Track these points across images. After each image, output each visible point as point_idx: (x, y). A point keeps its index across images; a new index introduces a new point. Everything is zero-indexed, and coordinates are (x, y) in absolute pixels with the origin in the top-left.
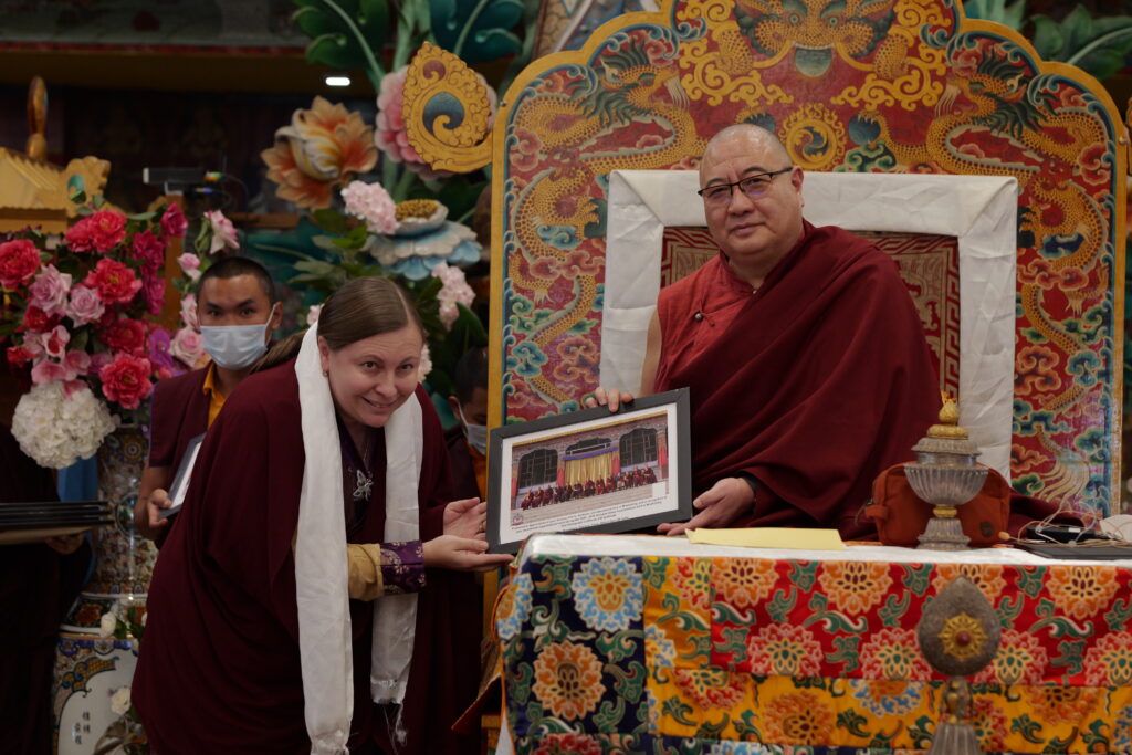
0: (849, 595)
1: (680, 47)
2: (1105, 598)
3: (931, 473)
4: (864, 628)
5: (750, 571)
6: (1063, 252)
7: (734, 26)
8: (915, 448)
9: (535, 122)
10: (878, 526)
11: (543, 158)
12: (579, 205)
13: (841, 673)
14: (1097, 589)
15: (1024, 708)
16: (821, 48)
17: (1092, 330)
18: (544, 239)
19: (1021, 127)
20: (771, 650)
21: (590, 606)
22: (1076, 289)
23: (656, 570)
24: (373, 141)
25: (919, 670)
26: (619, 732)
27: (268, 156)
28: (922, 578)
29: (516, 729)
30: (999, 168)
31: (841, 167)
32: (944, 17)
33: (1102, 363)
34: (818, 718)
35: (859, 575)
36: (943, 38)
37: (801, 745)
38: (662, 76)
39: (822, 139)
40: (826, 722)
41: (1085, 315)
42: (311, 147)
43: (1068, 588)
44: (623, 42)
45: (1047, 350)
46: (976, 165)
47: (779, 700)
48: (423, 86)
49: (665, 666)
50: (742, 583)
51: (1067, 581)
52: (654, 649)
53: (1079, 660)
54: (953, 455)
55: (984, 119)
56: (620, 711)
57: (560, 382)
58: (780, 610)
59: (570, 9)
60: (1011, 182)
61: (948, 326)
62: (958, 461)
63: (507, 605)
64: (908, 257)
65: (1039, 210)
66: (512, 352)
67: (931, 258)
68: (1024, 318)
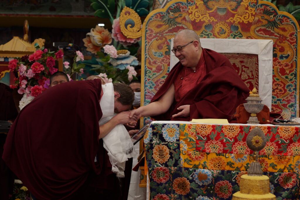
0: (230, 133)
1: (189, 7)
2: (292, 134)
3: (250, 105)
4: (233, 141)
5: (206, 127)
6: (284, 59)
7: (202, 2)
8: (246, 99)
9: (153, 26)
10: (237, 119)
11: (155, 35)
12: (164, 47)
13: (228, 152)
14: (290, 132)
15: (273, 161)
16: (224, 8)
17: (291, 78)
18: (155, 55)
19: (274, 28)
20: (211, 146)
21: (166, 136)
22: (287, 68)
23: (183, 127)
24: (111, 36)
25: (247, 152)
26: (174, 166)
27: (84, 40)
28: (248, 129)
29: (148, 165)
30: (268, 38)
31: (229, 37)
32: (254, 0)
33: (294, 86)
34: (222, 163)
35: (232, 128)
36: (254, 5)
37: (218, 170)
38: (184, 15)
39: (224, 30)
40: (224, 164)
41: (290, 74)
42: (95, 38)
43: (283, 132)
46: (262, 37)
47: (212, 159)
48: (125, 17)
49: (185, 150)
50: (204, 130)
51: (283, 130)
52: (182, 146)
53: (286, 149)
54: (255, 101)
55: (265, 26)
56: (174, 161)
58: (213, 137)
59: (161, 3)
60: (271, 41)
61: (255, 77)
62: (257, 102)
63: (146, 135)
64: (245, 60)
65: (278, 48)
66: (147, 83)
67: (251, 60)
68: (275, 75)
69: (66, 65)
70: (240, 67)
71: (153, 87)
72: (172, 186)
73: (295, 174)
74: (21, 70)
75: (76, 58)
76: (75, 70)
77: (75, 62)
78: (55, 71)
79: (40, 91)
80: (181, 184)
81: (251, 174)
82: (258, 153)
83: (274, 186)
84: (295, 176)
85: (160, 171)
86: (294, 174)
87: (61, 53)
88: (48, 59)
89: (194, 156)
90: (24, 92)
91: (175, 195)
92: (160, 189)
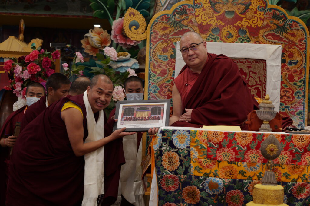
0: (242, 141)
1: (196, 10)
2: (307, 143)
3: (263, 112)
4: (246, 149)
5: (217, 134)
6: (293, 65)
7: (210, 5)
9: (158, 29)
10: (249, 126)
11: (160, 37)
12: (169, 50)
13: (240, 160)
14: (305, 141)
15: (286, 170)
16: (232, 11)
17: (300, 85)
18: (159, 59)
19: (283, 33)
20: (222, 154)
21: (177, 142)
22: (295, 74)
23: (194, 133)
24: (110, 38)
25: (260, 160)
26: (183, 174)
27: (82, 41)
28: (261, 137)
29: (157, 173)
30: (277, 43)
31: (237, 42)
32: (263, 4)
33: (303, 93)
34: (234, 172)
35: (245, 136)
36: (263, 9)
37: (230, 179)
38: (191, 17)
39: (232, 34)
40: (236, 173)
41: (298, 81)
42: (94, 39)
43: (298, 140)
44: (181, 8)
45: (289, 90)
46: (271, 42)
47: (224, 167)
48: (129, 18)
49: (196, 158)
50: (215, 137)
51: (297, 138)
52: (193, 154)
53: (300, 158)
54: (268, 108)
55: (273, 30)
56: (184, 169)
57: (163, 95)
58: (225, 144)
59: (163, 4)
60: (280, 46)
61: (263, 83)
62: (269, 109)
64: (253, 65)
65: (287, 54)
66: (151, 87)
67: (259, 65)
68: (283, 81)
69: (65, 67)
70: (248, 72)
71: (157, 91)
72: (182, 195)
73: (309, 184)
74: (16, 71)
75: (75, 59)
76: (74, 72)
77: (74, 64)
78: (51, 72)
80: (191, 193)
81: (265, 184)
82: (272, 162)
83: (287, 197)
84: (308, 186)
85: (169, 179)
86: (307, 184)
87: (58, 53)
88: (44, 60)
89: (205, 164)
91: (185, 204)
92: (169, 198)
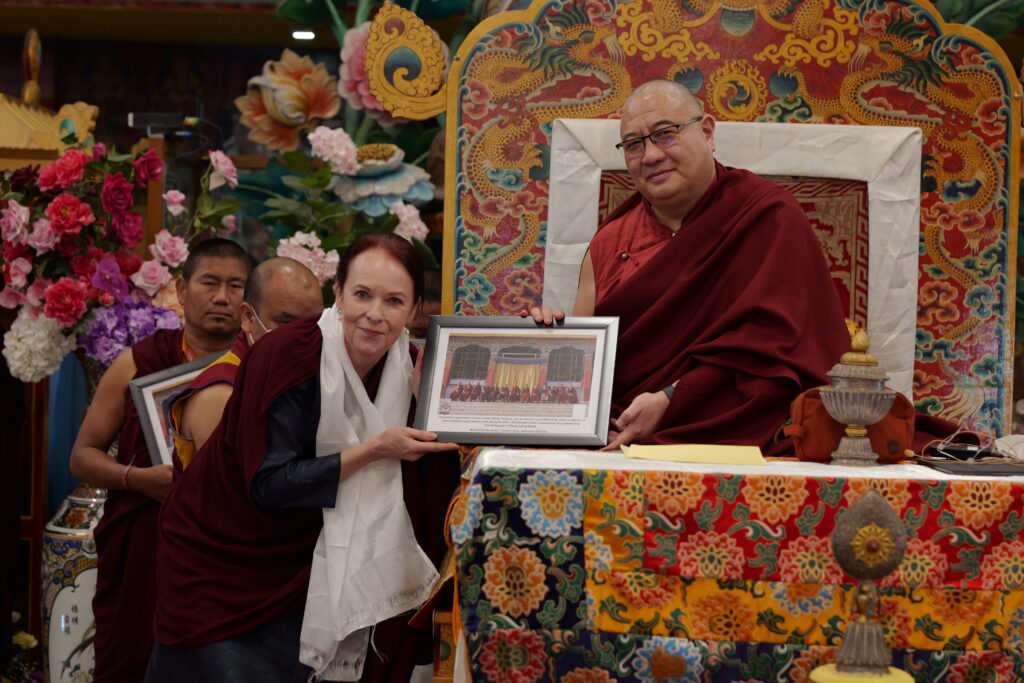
0: (769, 506)
1: (618, 7)
2: (1000, 510)
3: (844, 396)
4: (783, 536)
5: (680, 484)
6: (963, 197)
9: (486, 76)
10: (796, 444)
11: (493, 107)
12: (525, 150)
13: (762, 576)
14: (993, 502)
15: (926, 609)
16: (745, 9)
17: (988, 267)
18: (492, 181)
19: (926, 82)
20: (698, 555)
21: (535, 514)
23: (595, 482)
24: (336, 90)
25: (832, 574)
26: (561, 628)
27: (241, 103)
28: (836, 491)
29: (467, 624)
30: (905, 120)
31: (762, 117)
33: (997, 297)
34: (740, 617)
35: (779, 488)
36: (856, 2)
37: (725, 641)
38: (601, 34)
39: (745, 92)
40: (748, 620)
41: (982, 253)
42: (280, 95)
43: (967, 501)
44: (565, 2)
45: (947, 285)
46: (884, 117)
47: (704, 599)
48: (384, 41)
49: (603, 568)
50: (672, 494)
51: (966, 495)
52: (593, 554)
53: (976, 565)
54: (864, 380)
55: (892, 75)
56: (561, 609)
57: (507, 310)
58: (706, 519)
60: (916, 133)
61: (858, 263)
62: (868, 386)
63: (460, 513)
64: (822, 200)
65: (941, 158)
66: (463, 283)
67: (844, 201)
68: (927, 255)
69: (172, 203)
73: (1008, 658)
74: (9, 222)
75: (209, 177)
76: (204, 220)
77: (204, 191)
78: (131, 225)
79: (78, 300)
81: (849, 668)
84: (1006, 664)
86: (1003, 656)
87: (155, 160)
88: (109, 184)
90: (21, 303)
